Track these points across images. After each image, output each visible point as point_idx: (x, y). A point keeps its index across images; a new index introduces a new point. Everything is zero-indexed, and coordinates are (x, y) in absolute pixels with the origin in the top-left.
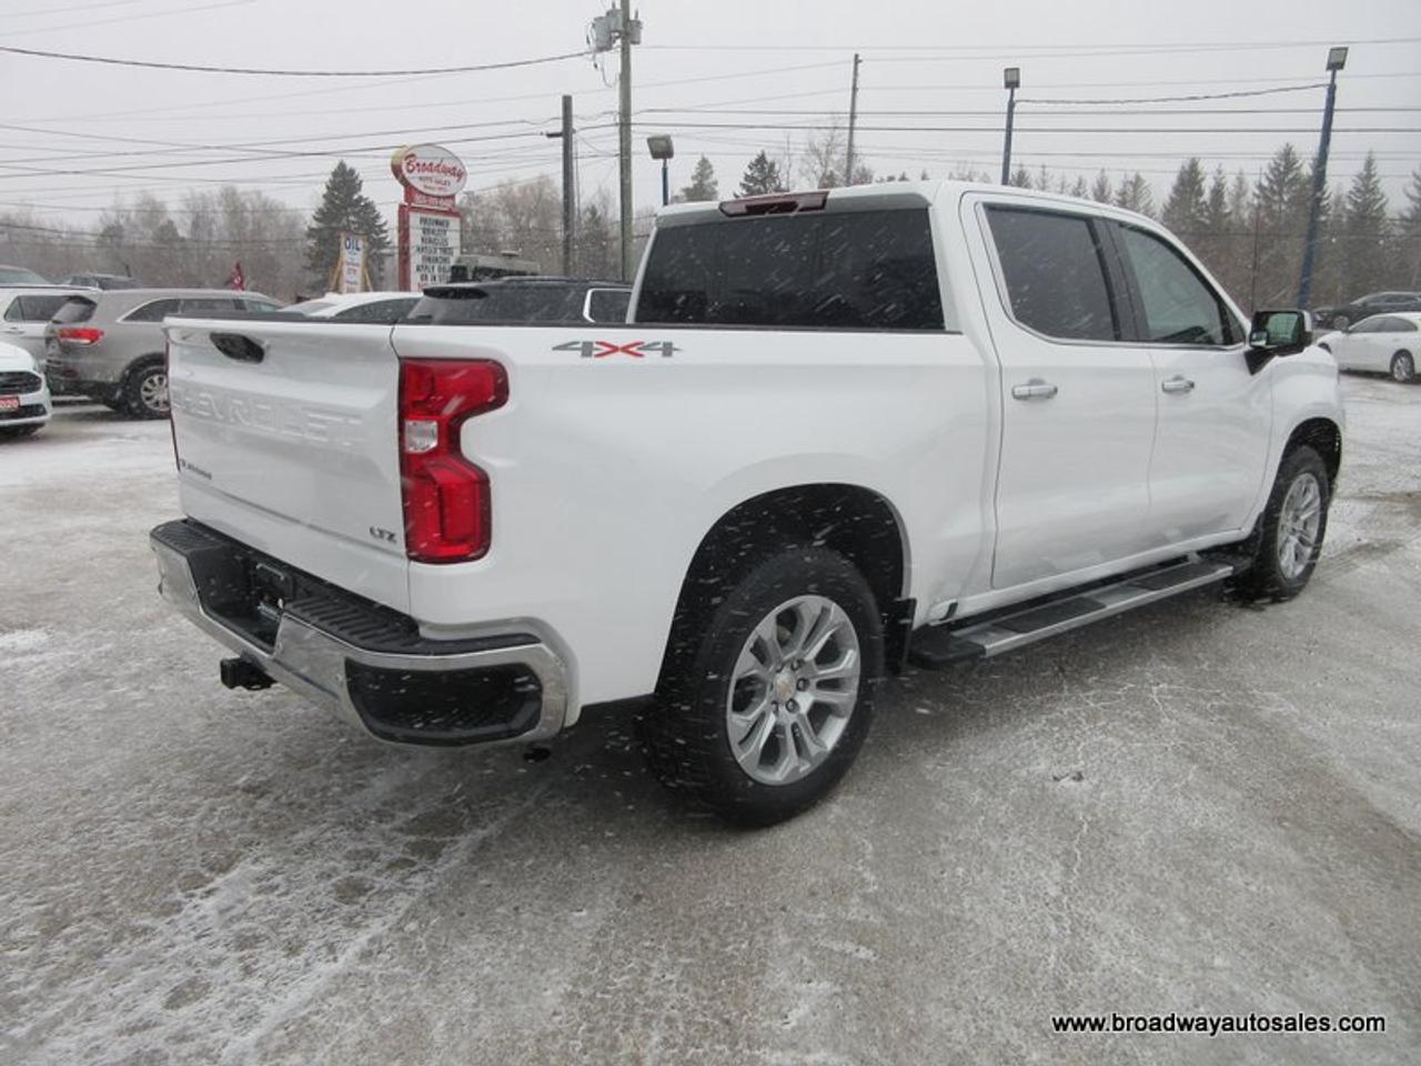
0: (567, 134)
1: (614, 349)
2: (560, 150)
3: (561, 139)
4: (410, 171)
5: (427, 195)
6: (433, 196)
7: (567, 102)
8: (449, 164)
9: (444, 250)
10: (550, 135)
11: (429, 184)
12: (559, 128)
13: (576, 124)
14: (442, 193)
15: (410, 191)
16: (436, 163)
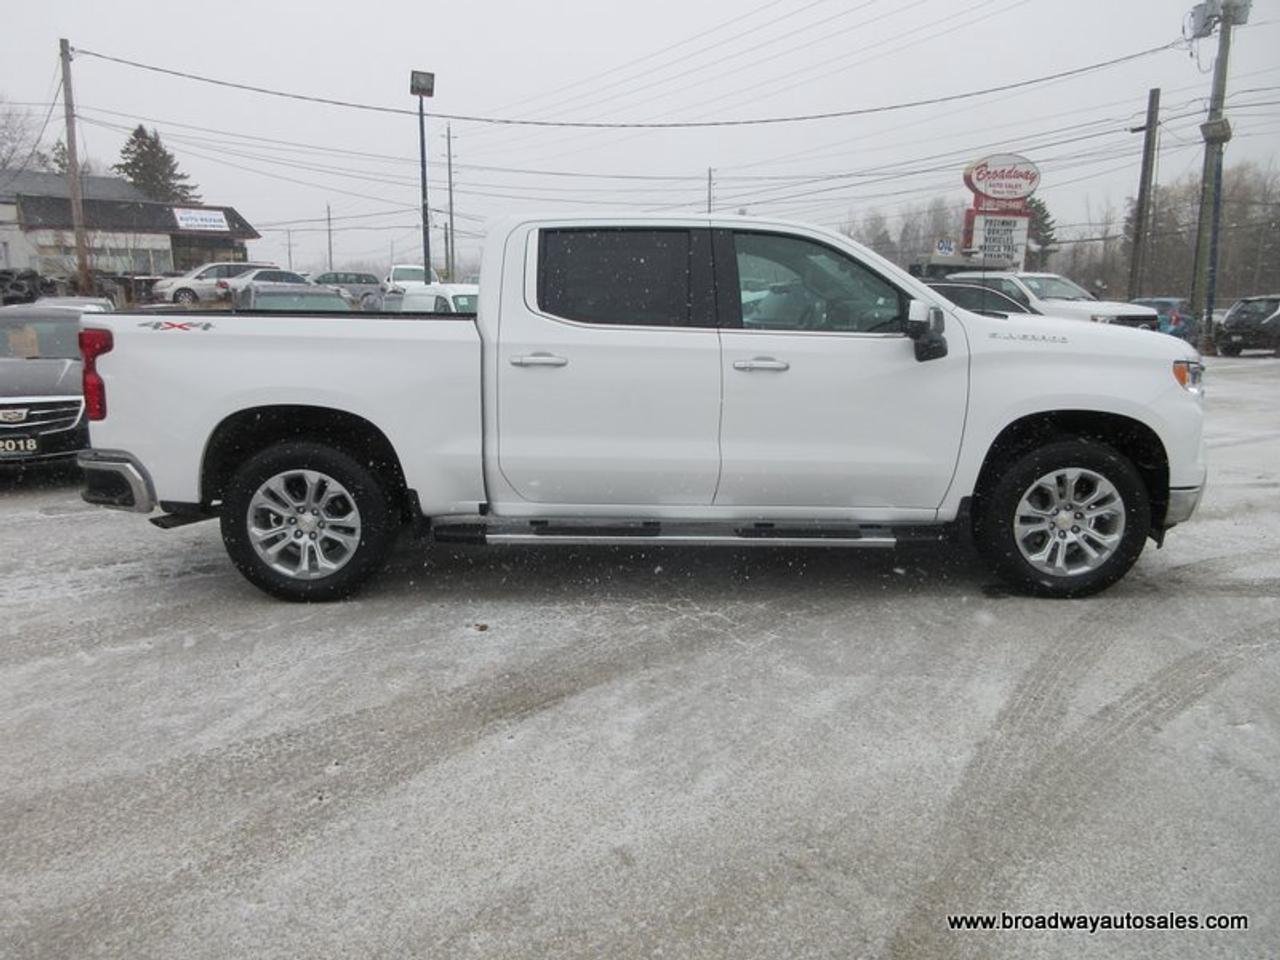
0: (1151, 127)
1: (173, 326)
2: (1142, 142)
3: (1143, 133)
4: (979, 179)
5: (996, 199)
6: (1002, 199)
7: (1155, 95)
8: (1022, 169)
9: (1008, 248)
10: (1134, 130)
11: (998, 189)
12: (1143, 121)
13: (1162, 115)
14: (1011, 196)
15: (980, 197)
16: (1008, 169)
